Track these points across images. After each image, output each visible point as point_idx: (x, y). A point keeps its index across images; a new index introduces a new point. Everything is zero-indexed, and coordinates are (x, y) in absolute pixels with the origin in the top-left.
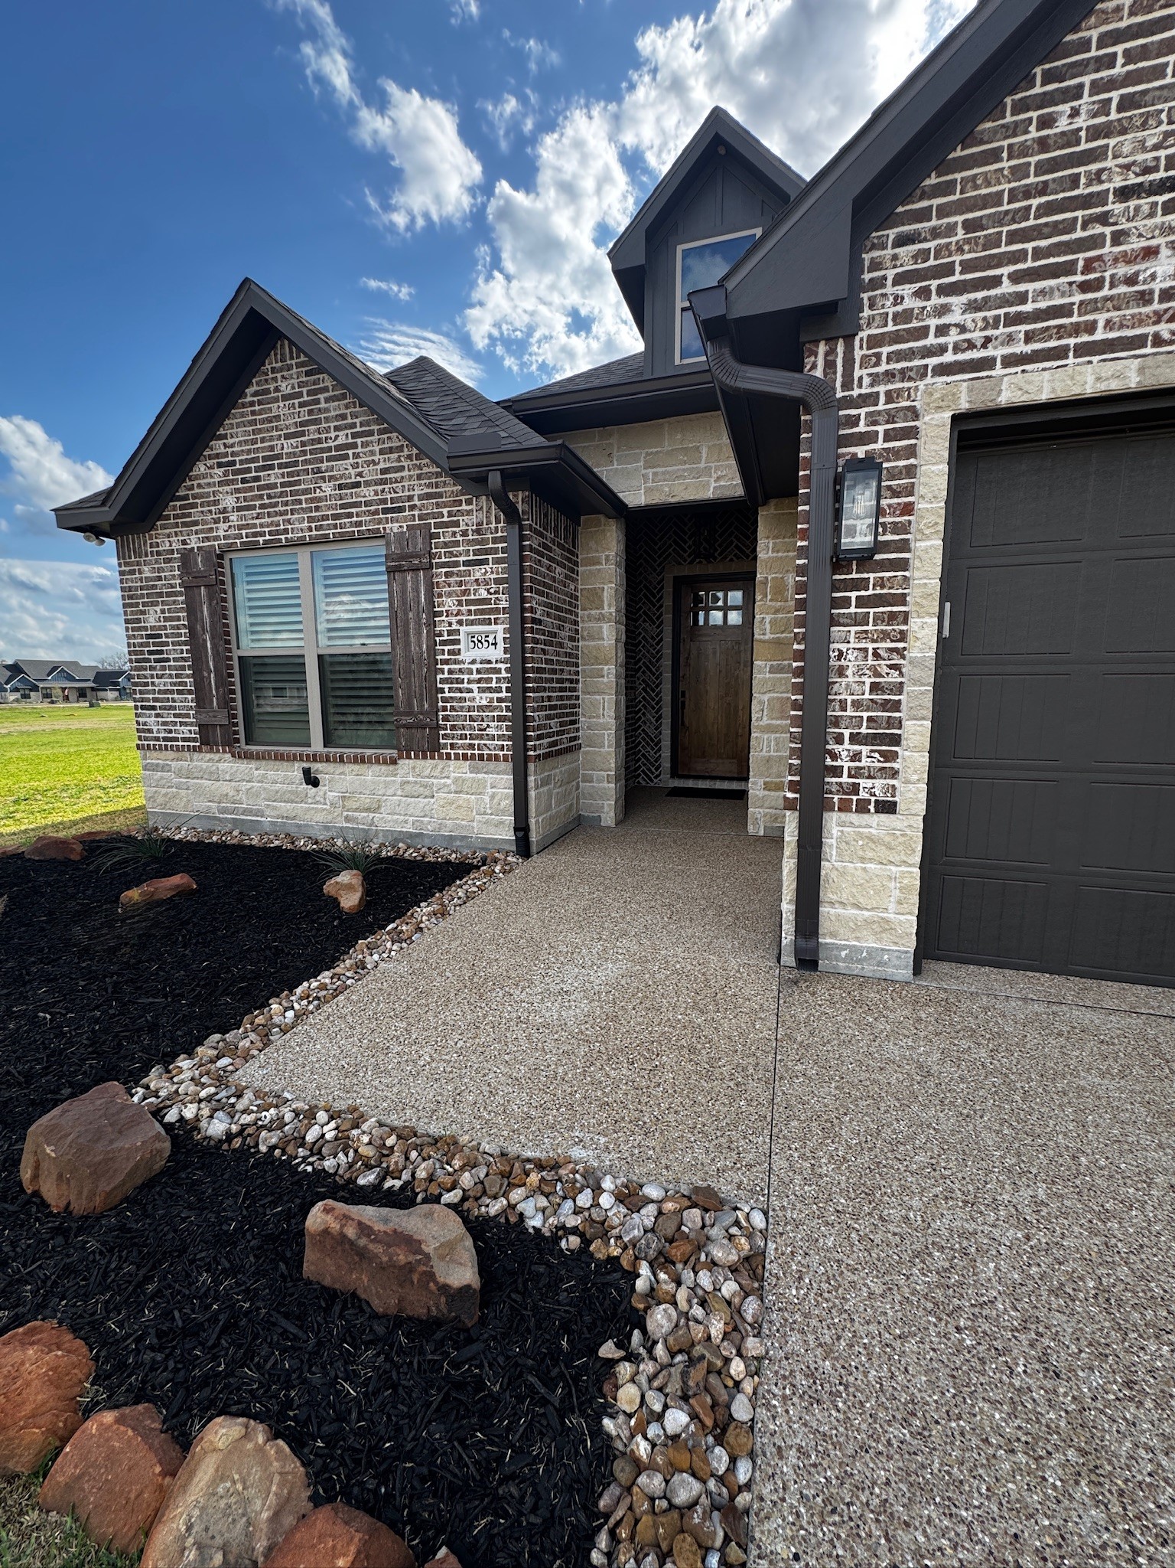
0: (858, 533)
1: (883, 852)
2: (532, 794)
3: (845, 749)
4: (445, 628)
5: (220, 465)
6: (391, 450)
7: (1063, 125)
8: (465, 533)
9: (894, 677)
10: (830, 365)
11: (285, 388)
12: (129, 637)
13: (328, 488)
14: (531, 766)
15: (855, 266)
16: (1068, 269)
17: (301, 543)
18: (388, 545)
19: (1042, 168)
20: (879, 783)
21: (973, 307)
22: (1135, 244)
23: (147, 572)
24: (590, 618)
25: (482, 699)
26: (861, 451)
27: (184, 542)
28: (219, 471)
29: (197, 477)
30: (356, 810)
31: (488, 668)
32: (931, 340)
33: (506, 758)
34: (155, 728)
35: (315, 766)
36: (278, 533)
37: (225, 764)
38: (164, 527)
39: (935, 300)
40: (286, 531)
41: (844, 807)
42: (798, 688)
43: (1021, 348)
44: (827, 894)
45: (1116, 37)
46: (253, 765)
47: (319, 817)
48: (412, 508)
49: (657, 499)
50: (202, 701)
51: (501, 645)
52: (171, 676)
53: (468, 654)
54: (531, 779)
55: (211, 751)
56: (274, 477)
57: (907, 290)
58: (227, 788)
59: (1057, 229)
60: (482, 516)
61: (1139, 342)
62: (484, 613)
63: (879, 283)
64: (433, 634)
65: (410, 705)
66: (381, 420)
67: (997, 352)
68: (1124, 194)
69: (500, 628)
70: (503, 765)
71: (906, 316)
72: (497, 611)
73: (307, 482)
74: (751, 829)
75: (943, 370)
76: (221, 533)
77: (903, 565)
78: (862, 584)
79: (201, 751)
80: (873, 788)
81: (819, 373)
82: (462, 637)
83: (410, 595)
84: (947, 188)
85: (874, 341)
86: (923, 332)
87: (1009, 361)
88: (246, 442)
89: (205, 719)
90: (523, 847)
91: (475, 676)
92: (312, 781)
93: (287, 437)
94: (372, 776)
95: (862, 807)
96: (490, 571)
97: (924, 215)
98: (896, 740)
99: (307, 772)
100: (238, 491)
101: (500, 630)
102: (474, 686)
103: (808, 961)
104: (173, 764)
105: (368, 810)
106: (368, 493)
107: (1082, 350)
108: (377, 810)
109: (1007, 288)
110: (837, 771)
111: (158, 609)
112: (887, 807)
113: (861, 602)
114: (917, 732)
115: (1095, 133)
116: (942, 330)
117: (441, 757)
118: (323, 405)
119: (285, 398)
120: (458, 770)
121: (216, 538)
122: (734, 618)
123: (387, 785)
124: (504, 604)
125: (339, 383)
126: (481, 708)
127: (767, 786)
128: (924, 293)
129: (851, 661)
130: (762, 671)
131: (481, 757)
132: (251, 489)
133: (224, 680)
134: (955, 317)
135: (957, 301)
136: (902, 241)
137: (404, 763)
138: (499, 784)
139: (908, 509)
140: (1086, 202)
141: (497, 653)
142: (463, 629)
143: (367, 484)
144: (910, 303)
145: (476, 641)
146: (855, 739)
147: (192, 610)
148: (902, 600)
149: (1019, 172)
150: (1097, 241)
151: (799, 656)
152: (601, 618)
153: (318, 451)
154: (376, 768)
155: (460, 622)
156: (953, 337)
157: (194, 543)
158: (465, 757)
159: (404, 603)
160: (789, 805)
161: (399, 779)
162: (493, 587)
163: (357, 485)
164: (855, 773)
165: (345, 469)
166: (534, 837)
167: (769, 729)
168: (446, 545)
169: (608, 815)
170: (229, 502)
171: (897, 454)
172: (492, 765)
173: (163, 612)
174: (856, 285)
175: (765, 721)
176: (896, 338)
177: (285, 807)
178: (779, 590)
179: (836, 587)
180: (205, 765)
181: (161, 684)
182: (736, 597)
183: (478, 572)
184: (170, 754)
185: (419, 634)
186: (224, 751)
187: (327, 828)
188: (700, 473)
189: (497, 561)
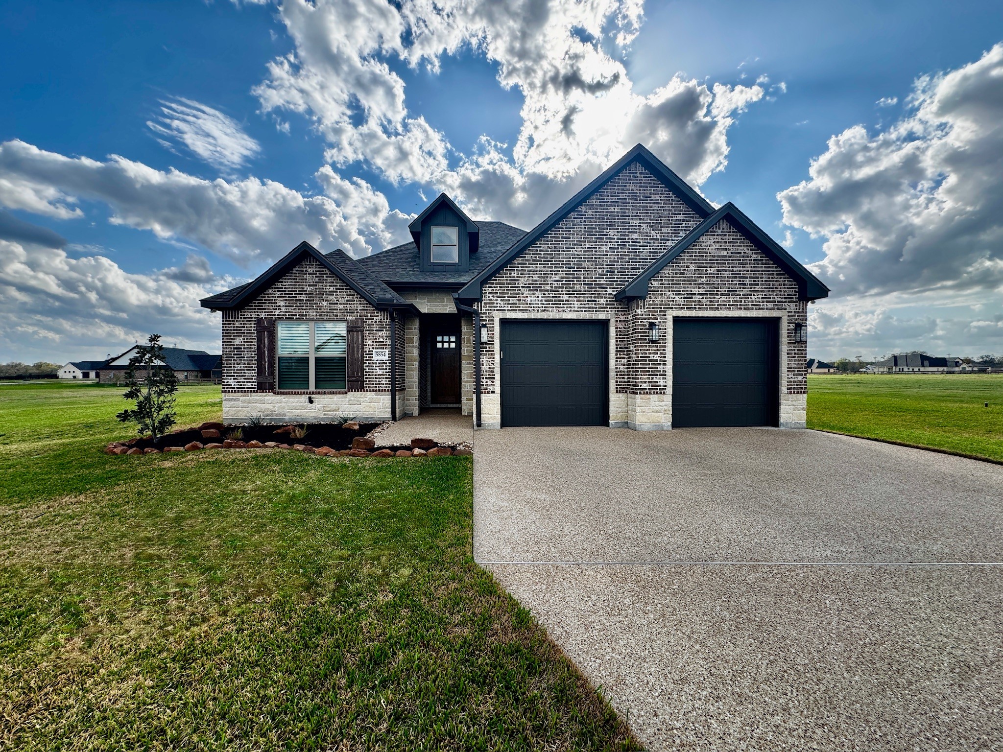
0: (484, 339)
1: (493, 402)
2: (397, 401)
3: (484, 380)
4: (367, 350)
5: (278, 291)
6: (350, 295)
7: (513, 275)
8: (376, 322)
9: (493, 366)
10: (478, 306)
11: (310, 271)
12: (224, 348)
13: (325, 303)
14: (397, 393)
15: (481, 290)
16: (516, 297)
17: (312, 320)
18: (348, 323)
19: (510, 280)
20: (491, 387)
21: (501, 300)
22: (525, 295)
23: (237, 324)
24: (409, 346)
25: (380, 372)
26: (484, 323)
27: (258, 315)
28: (279, 293)
29: (267, 294)
30: (329, 411)
31: (383, 362)
32: (495, 305)
33: (388, 390)
34: (233, 384)
35: (313, 396)
36: (302, 315)
37: (269, 397)
38: (248, 309)
39: (495, 298)
40: (306, 315)
41: (485, 393)
42: (474, 368)
43: (509, 309)
44: (482, 412)
45: (520, 264)
46: (283, 396)
47: (313, 415)
48: (357, 312)
49: (431, 311)
50: (260, 372)
51: (387, 356)
52: (244, 364)
53: (375, 358)
54: (397, 397)
55: (263, 392)
56: (303, 297)
57: (491, 295)
58: (270, 406)
59: (513, 290)
60: (382, 317)
61: (527, 310)
62: (382, 345)
63: (486, 293)
64: (363, 352)
65: (354, 374)
66: (347, 285)
67: (506, 309)
68: (523, 287)
69: (387, 350)
70: (387, 393)
71: (490, 300)
72: (386, 345)
73: (316, 300)
74: (463, 413)
75: (497, 310)
76: (277, 313)
77: (493, 344)
78: (486, 348)
79: (257, 392)
80: (490, 388)
81: (476, 308)
82: (374, 353)
83: (355, 340)
84: (496, 280)
85: (485, 303)
86: (494, 303)
87: (508, 310)
88: (291, 285)
89: (261, 380)
90: (394, 418)
91: (378, 365)
92: (311, 401)
93: (309, 286)
94: (336, 398)
95: (488, 393)
96: (384, 333)
97: (492, 284)
98: (494, 378)
99: (310, 398)
100: (286, 300)
101: (387, 351)
102: (377, 368)
103: (479, 425)
104: (241, 398)
105: (334, 410)
106: (341, 307)
107: (519, 310)
108: (337, 410)
109: (506, 298)
110: (483, 385)
111: (241, 338)
112: (493, 392)
113: (486, 351)
114: (497, 377)
115: (518, 277)
116: (497, 303)
117: (364, 391)
118: (325, 278)
119: (309, 274)
120: (370, 395)
121: (274, 315)
122: (453, 345)
123: (342, 401)
124: (388, 343)
125: (332, 272)
126: (379, 375)
127: (467, 400)
128: (493, 296)
129: (485, 363)
130: (464, 364)
131: (379, 390)
132: (293, 300)
133: (271, 365)
134: (499, 302)
135: (499, 299)
136: (489, 287)
137: (350, 394)
138: (385, 400)
139: (493, 334)
140: (517, 287)
141: (386, 358)
142: (374, 350)
143: (341, 304)
144: (491, 298)
145: (378, 354)
146: (486, 378)
147: (260, 340)
148: (493, 351)
149: (507, 280)
150: (519, 294)
151: (474, 361)
152: (413, 347)
153: (322, 291)
154: (338, 396)
155: (373, 348)
156: (499, 305)
157: (263, 316)
158: (373, 391)
159: (353, 341)
160: (474, 393)
161: (347, 399)
162: (385, 338)
163: (337, 304)
164: (487, 385)
165: (333, 298)
166: (397, 415)
167: (467, 382)
168: (369, 325)
169: (416, 412)
170: (282, 303)
171: (491, 324)
172: (383, 393)
173: (244, 339)
174: (481, 294)
175: (466, 379)
176: (489, 303)
177: (298, 412)
178: (469, 340)
179: (481, 348)
180: (258, 398)
181: (238, 367)
182: (453, 339)
183: (380, 333)
184: (240, 394)
185: (358, 351)
186: (269, 392)
187: (316, 418)
188: (444, 305)
189: (386, 331)
